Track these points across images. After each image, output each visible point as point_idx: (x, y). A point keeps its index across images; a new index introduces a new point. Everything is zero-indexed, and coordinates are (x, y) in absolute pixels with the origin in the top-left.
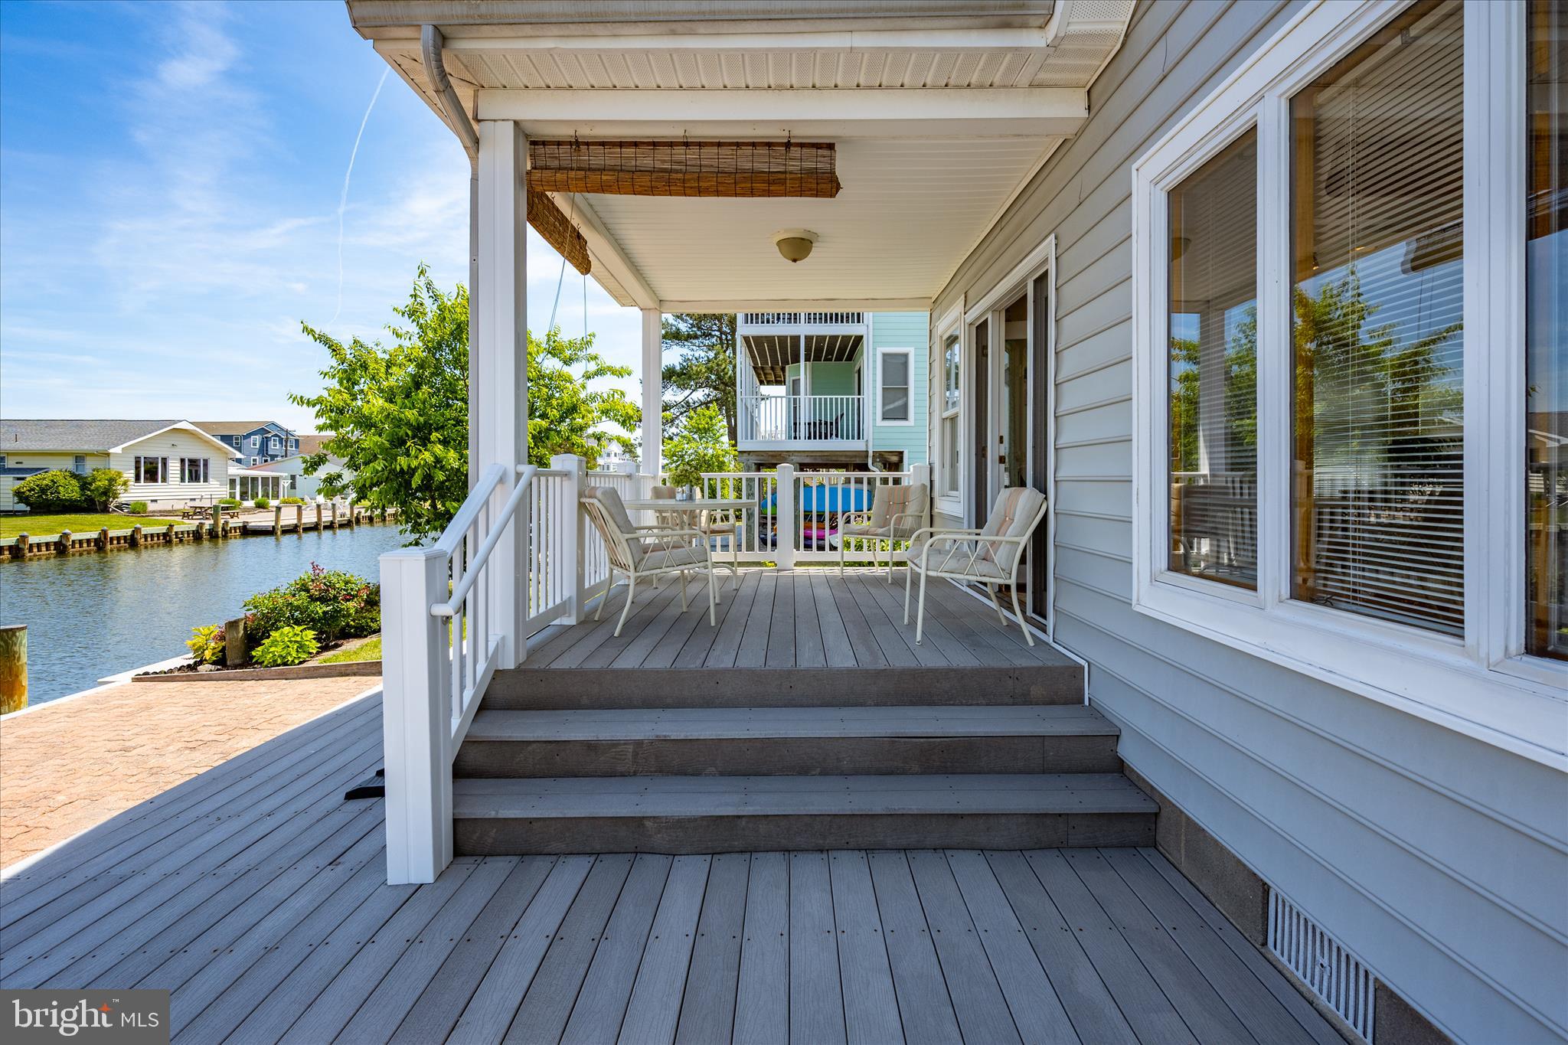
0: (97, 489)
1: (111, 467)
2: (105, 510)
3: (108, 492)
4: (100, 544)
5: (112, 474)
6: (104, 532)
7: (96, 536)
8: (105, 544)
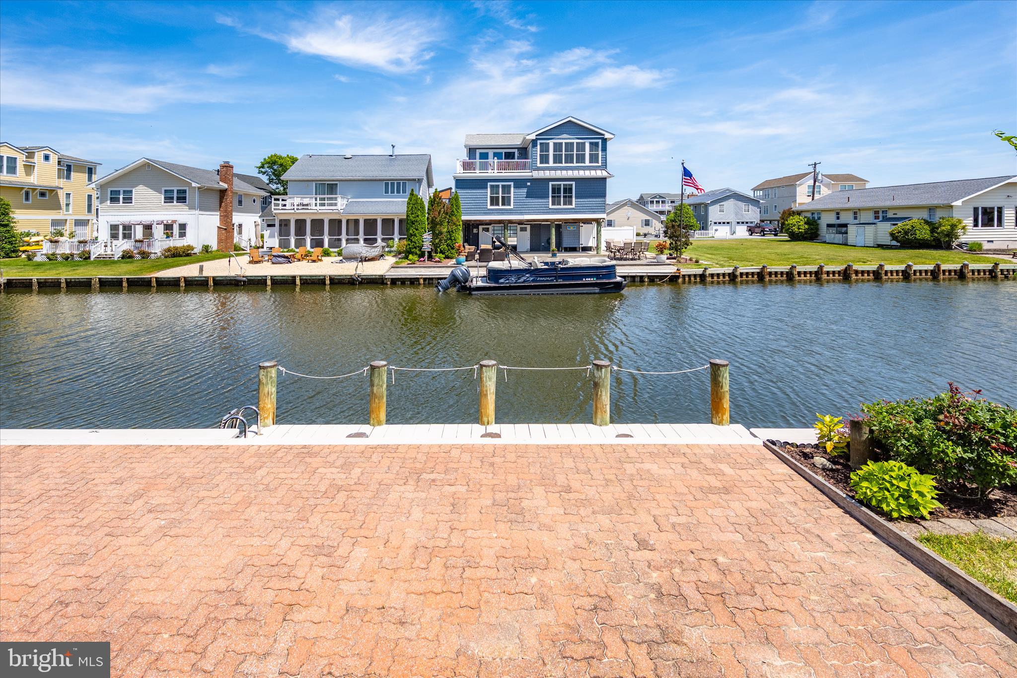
0: (942, 232)
1: (954, 216)
2: (949, 247)
3: (951, 234)
4: (935, 274)
5: (954, 221)
6: (938, 266)
7: (932, 268)
8: (938, 275)
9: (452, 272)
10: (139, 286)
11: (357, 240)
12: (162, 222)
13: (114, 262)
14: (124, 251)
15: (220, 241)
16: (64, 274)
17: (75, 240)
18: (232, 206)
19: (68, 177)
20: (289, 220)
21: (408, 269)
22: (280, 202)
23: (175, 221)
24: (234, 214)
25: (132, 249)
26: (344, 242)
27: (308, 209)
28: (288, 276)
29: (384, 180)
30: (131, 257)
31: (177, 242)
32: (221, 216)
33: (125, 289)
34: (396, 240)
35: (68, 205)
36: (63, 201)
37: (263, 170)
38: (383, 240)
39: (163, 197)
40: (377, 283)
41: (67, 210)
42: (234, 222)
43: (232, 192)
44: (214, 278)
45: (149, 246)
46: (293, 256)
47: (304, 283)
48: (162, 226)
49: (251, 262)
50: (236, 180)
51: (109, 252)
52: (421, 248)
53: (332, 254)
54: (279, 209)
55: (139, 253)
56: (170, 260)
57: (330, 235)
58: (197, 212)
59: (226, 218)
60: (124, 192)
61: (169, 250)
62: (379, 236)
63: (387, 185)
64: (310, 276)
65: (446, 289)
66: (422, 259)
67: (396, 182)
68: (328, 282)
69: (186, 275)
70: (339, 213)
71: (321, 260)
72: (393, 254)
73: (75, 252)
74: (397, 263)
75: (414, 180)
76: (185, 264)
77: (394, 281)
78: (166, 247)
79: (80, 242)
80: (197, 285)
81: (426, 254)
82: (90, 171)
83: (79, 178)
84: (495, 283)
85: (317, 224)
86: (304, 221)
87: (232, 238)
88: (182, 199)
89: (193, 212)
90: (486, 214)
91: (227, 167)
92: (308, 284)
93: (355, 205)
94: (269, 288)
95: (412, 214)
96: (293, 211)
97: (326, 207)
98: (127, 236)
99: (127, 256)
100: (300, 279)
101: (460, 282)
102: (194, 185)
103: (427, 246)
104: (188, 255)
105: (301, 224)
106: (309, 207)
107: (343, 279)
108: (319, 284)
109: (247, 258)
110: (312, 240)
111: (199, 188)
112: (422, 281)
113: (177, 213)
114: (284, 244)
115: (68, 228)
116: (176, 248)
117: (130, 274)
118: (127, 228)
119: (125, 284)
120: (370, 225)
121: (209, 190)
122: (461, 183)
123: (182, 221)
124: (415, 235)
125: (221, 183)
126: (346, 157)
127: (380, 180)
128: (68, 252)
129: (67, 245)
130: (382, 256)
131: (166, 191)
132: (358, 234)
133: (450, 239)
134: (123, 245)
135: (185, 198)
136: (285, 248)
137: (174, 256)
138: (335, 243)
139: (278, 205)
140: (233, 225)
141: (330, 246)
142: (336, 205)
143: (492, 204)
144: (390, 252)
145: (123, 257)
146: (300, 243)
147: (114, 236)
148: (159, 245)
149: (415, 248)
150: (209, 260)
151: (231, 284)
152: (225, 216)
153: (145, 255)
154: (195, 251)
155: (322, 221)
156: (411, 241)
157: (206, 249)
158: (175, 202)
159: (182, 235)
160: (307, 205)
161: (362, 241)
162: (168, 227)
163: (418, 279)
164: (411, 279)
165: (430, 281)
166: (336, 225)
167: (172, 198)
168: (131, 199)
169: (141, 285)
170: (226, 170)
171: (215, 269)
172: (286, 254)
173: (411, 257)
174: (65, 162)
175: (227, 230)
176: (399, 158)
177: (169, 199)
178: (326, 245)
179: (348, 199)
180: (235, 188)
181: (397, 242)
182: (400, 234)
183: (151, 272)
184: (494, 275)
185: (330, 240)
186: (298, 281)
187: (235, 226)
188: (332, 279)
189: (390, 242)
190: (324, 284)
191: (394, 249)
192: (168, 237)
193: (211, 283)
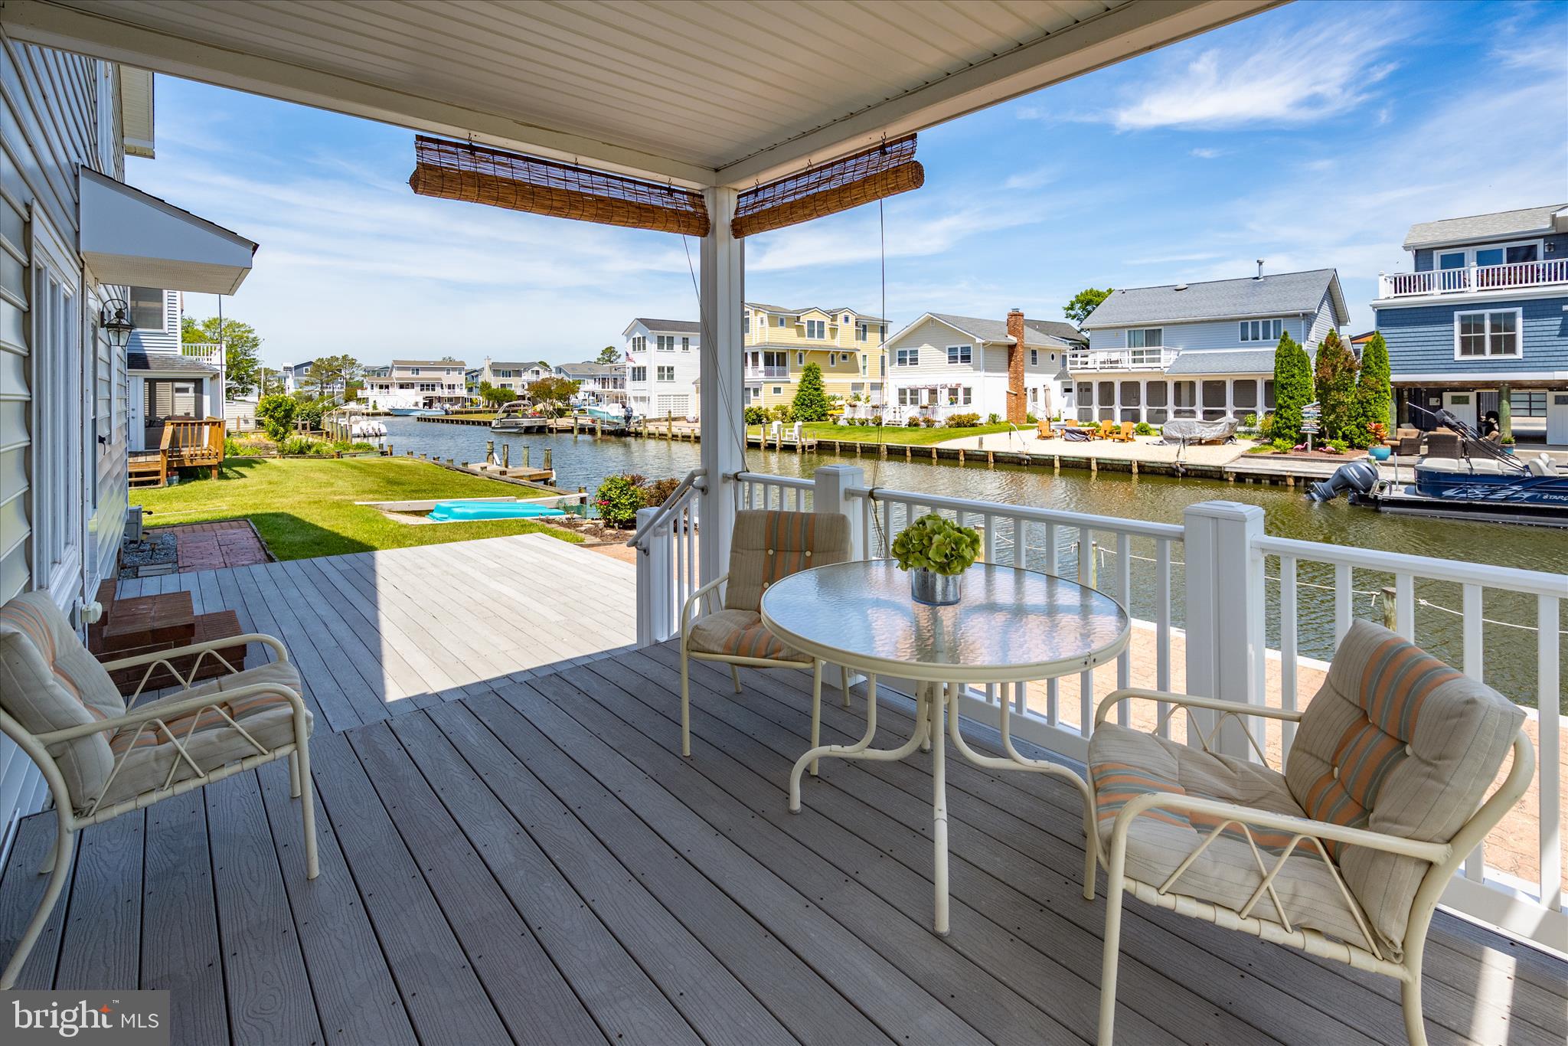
9: (1339, 470)
10: (921, 455)
11: (1193, 413)
12: (946, 386)
13: (901, 430)
14: (910, 418)
15: (1010, 409)
16: (859, 439)
17: (869, 405)
18: (1023, 366)
19: (864, 339)
20: (1090, 384)
21: (1272, 461)
22: (1079, 359)
23: (959, 385)
24: (1026, 375)
25: (918, 415)
26: (1171, 416)
27: (1117, 368)
28: (1083, 458)
29: (1240, 319)
30: (917, 425)
31: (961, 410)
32: (1010, 378)
33: (909, 459)
34: (1261, 414)
35: (864, 367)
36: (861, 364)
37: (1073, 313)
38: (1236, 413)
39: (947, 356)
40: (1211, 477)
41: (864, 373)
42: (1026, 386)
43: (1023, 347)
44: (994, 454)
45: (933, 413)
46: (1093, 433)
47: (1102, 469)
48: (947, 390)
49: (1039, 437)
50: (1028, 332)
51: (898, 419)
52: (1298, 428)
53: (1153, 432)
54: (1077, 369)
55: (924, 421)
56: (953, 430)
57: (1149, 404)
58: (983, 373)
59: (1017, 379)
60: (911, 352)
61: (952, 418)
62: (1230, 408)
63: (1244, 326)
64: (1112, 460)
65: (1326, 498)
66: (1299, 446)
67: (1260, 321)
68: (1135, 470)
69: (965, 448)
70: (1162, 373)
71: (1132, 440)
72: (1254, 436)
73: (870, 418)
74: (1253, 450)
75: (1296, 315)
76: (968, 436)
77: (1241, 478)
78: (950, 415)
79: (874, 407)
80: (976, 460)
81: (1309, 438)
82: (883, 330)
83: (873, 337)
84: (1433, 496)
85: (1130, 389)
86: (1111, 384)
87: (1024, 405)
88: (966, 358)
89: (978, 373)
90: (1449, 370)
91: (1016, 315)
92: (1108, 470)
93: (1189, 359)
94: (1057, 471)
95: (1282, 372)
96: (1095, 371)
97: (1145, 364)
98: (914, 402)
99: (913, 424)
100: (1098, 464)
101: (1355, 488)
102: (978, 340)
103: (1310, 426)
104: (973, 425)
105: (1106, 388)
106: (1120, 365)
107: (1159, 468)
108: (1123, 471)
109: (1035, 433)
110: (1122, 410)
111: (984, 344)
112: (1291, 482)
113: (962, 375)
114: (1084, 416)
115: (864, 393)
116: (960, 417)
117: (913, 443)
118: (914, 392)
119: (909, 453)
120: (1214, 391)
121: (996, 346)
122: (1387, 316)
123: (967, 386)
124: (1288, 407)
125: (1010, 337)
126: (1178, 287)
127: (1232, 320)
128: (863, 417)
129: (863, 410)
130: (1231, 438)
131: (950, 350)
132: (1192, 403)
133: (1364, 415)
134: (911, 412)
135: (969, 357)
136: (1087, 421)
137: (959, 425)
138: (1158, 417)
139: (1076, 363)
140: (1026, 389)
141: (1150, 420)
142: (1159, 360)
143: (1465, 350)
144: (1250, 433)
145: (910, 425)
146: (1106, 415)
147: (903, 402)
148: (944, 412)
149: (1289, 428)
150: (995, 432)
151: (1013, 462)
152: (1016, 378)
153: (929, 423)
154: (981, 421)
155: (1137, 384)
156: (1281, 417)
157: (993, 419)
158: (959, 361)
159: (967, 401)
160: (1117, 362)
161: (1200, 416)
162: (953, 392)
163: (1283, 478)
164: (1271, 476)
165: (1304, 483)
166: (1157, 389)
167: (956, 357)
168: (916, 359)
169: (922, 456)
170: (1015, 320)
171: (996, 443)
172: (1083, 429)
173: (1278, 441)
174: (861, 323)
175: (1018, 395)
176: (1271, 280)
177: (953, 359)
178: (1144, 419)
179: (1179, 351)
180: (1027, 342)
181: (1261, 417)
182: (1267, 405)
183: (932, 442)
184: (1430, 481)
185: (1149, 411)
186: (1094, 466)
187: (1028, 390)
188: (1141, 467)
189: (1249, 418)
190: (1130, 472)
191: (1257, 428)
192: (952, 403)
193: (991, 459)
